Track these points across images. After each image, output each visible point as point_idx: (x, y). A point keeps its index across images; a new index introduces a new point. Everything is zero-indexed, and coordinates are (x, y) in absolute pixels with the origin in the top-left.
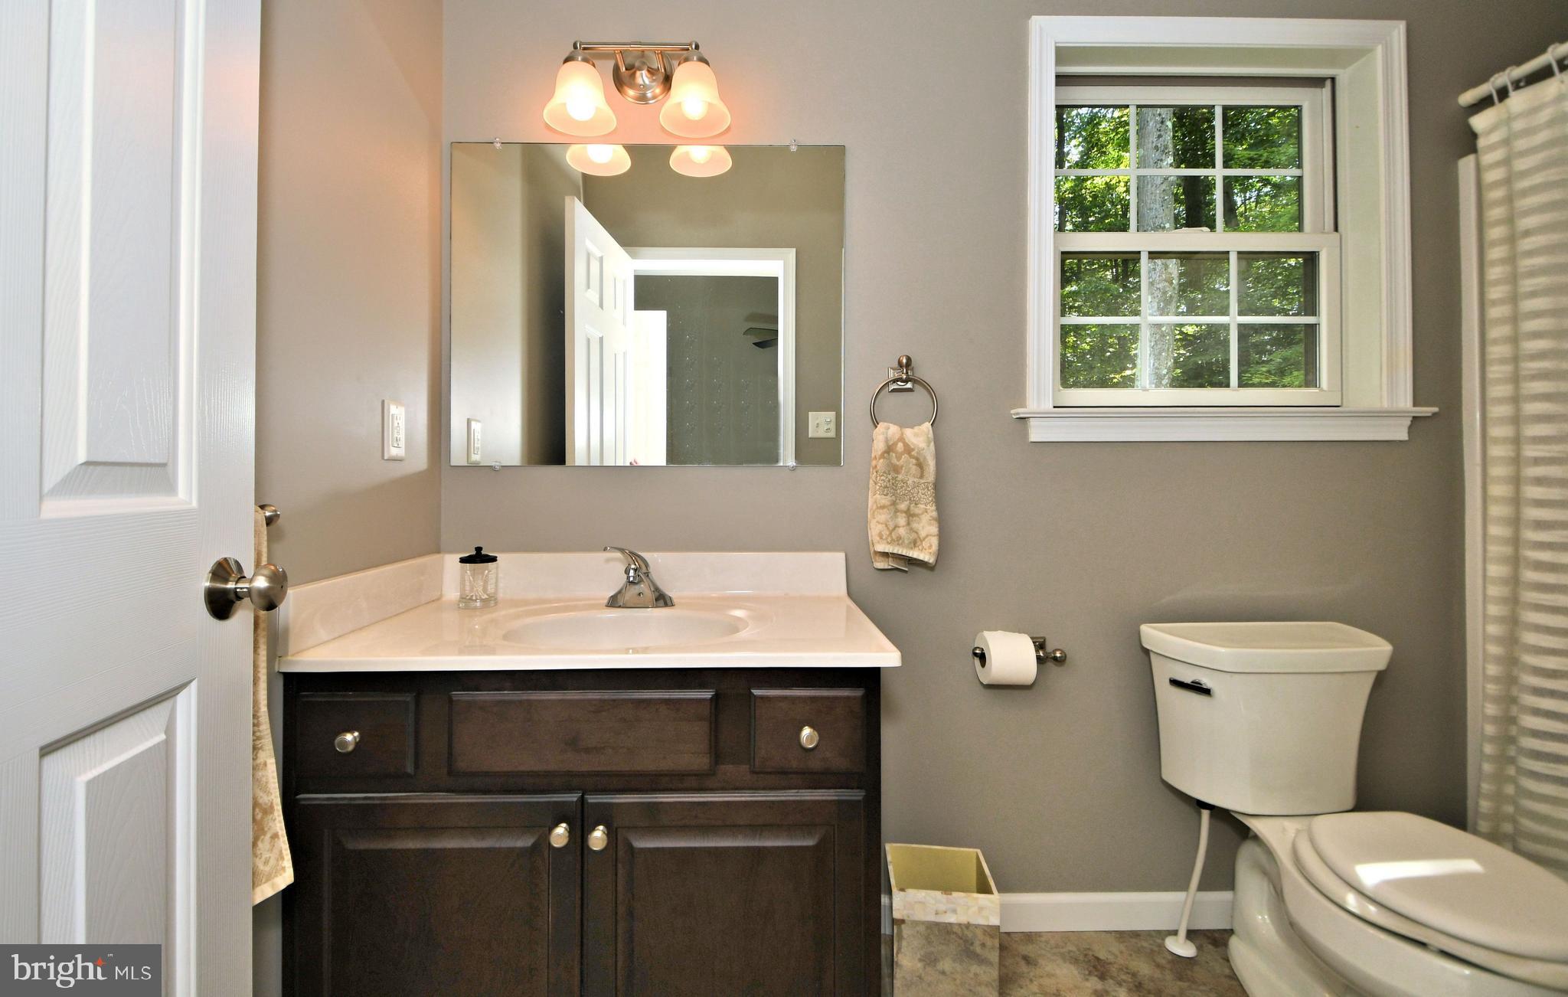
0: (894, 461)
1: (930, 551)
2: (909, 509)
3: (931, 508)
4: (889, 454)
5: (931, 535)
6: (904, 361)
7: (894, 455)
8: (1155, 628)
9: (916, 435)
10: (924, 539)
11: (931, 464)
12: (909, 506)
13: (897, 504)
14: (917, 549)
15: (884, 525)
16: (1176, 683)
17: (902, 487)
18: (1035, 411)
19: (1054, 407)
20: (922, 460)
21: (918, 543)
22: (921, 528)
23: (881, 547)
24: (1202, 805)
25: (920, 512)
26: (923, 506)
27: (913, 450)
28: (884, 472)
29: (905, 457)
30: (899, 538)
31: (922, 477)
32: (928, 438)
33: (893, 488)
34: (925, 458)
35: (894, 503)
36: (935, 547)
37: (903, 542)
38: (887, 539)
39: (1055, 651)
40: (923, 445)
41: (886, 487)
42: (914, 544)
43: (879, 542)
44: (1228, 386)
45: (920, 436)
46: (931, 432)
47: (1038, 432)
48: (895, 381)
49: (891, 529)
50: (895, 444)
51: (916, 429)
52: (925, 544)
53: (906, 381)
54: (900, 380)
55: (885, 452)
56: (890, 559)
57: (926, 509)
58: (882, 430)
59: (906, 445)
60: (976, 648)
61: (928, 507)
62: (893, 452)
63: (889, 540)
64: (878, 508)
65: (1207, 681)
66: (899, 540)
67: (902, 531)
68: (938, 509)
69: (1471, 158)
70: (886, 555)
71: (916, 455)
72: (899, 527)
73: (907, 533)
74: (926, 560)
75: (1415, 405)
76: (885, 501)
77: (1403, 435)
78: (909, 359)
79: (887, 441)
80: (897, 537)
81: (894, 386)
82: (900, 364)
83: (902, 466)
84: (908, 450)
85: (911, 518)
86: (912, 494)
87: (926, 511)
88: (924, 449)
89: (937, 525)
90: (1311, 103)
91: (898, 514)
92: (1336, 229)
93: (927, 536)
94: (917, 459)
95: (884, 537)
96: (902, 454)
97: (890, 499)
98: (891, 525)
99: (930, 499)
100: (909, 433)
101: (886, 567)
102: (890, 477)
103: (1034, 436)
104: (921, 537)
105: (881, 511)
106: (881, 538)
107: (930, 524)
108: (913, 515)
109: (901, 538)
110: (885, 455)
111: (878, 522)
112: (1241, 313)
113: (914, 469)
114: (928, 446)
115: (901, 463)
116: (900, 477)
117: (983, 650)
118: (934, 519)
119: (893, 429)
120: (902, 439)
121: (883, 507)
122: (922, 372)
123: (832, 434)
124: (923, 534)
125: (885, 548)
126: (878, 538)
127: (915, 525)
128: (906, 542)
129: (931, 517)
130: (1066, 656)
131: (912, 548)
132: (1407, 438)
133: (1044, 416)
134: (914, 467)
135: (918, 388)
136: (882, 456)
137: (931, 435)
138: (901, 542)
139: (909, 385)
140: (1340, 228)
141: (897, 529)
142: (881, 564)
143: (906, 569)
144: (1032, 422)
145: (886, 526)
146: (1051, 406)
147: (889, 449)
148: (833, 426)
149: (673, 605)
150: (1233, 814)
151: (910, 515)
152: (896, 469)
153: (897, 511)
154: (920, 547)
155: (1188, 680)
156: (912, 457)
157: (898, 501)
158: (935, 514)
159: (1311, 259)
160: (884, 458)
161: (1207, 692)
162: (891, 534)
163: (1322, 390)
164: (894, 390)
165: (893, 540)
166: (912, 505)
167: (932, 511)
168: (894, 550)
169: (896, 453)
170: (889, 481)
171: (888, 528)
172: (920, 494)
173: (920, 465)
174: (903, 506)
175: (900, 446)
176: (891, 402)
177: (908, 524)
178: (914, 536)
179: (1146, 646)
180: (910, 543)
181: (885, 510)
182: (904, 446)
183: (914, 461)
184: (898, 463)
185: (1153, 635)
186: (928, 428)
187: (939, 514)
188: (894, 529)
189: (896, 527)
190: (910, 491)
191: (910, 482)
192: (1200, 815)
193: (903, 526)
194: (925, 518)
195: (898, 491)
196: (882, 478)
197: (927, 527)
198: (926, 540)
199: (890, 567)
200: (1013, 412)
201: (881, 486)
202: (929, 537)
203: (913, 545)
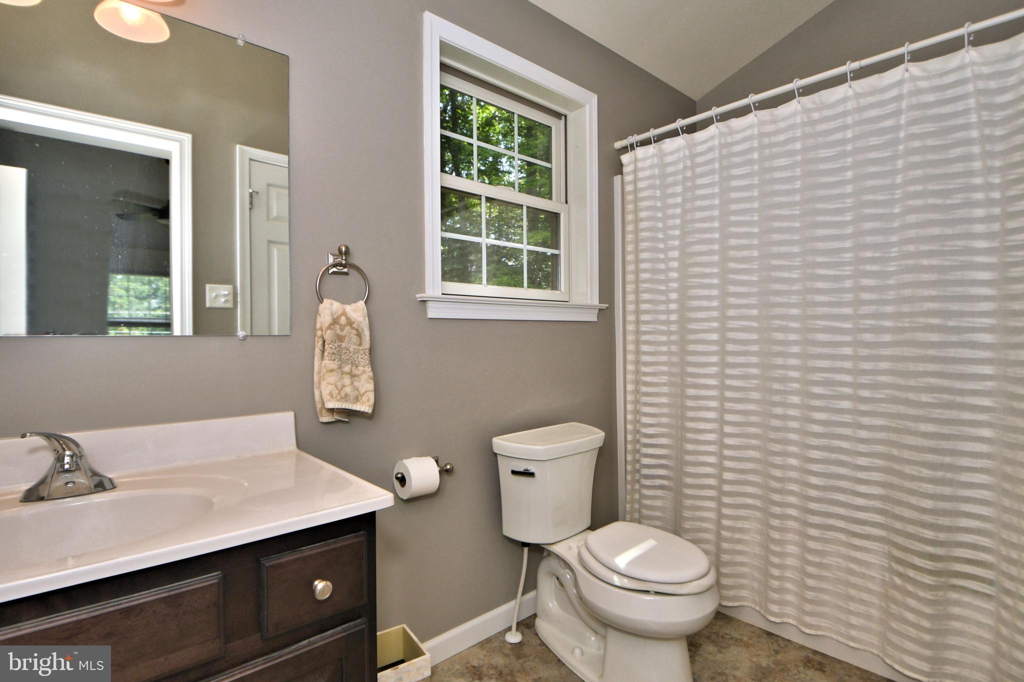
0: (338, 331)
1: (369, 403)
2: (351, 371)
3: (368, 369)
4: (334, 326)
5: (369, 391)
6: (344, 249)
7: (338, 326)
8: (500, 439)
9: (355, 311)
10: (363, 394)
11: (367, 333)
12: (351, 369)
13: (343, 367)
14: (359, 403)
15: (334, 386)
16: (514, 472)
17: (346, 353)
18: (431, 296)
19: (442, 294)
20: (360, 331)
21: (360, 398)
22: (361, 386)
23: (330, 405)
24: (525, 544)
25: (360, 373)
26: (362, 368)
27: (354, 323)
28: (332, 341)
29: (348, 328)
30: (346, 395)
31: (360, 344)
32: (364, 313)
33: (339, 355)
34: (362, 329)
35: (340, 367)
36: (372, 401)
37: (350, 398)
38: (336, 397)
39: (446, 465)
40: (361, 319)
41: (334, 353)
42: (357, 399)
43: (329, 400)
44: (523, 287)
45: (357, 311)
46: (365, 308)
47: (433, 312)
48: (334, 266)
49: (339, 388)
50: (339, 317)
51: (353, 305)
52: (365, 398)
53: (345, 266)
54: (341, 265)
55: (331, 324)
56: (335, 414)
57: (364, 370)
58: (328, 306)
59: (348, 319)
60: (398, 474)
61: (366, 369)
62: (338, 324)
63: (339, 397)
64: (327, 371)
65: (532, 469)
66: (346, 398)
67: (348, 390)
68: (373, 370)
69: (619, 176)
70: (332, 411)
71: (356, 327)
72: (345, 386)
73: (352, 391)
74: (366, 411)
75: (600, 303)
76: (334, 365)
77: (594, 318)
78: (347, 248)
79: (332, 315)
80: (345, 395)
81: (335, 269)
82: (340, 250)
83: (346, 336)
84: (350, 323)
85: (353, 378)
86: (354, 358)
87: (364, 372)
88: (361, 323)
89: (373, 383)
90: (556, 126)
91: (344, 375)
92: (567, 202)
93: (366, 392)
94: (357, 330)
95: (334, 396)
96: (345, 326)
97: (337, 363)
98: (340, 386)
99: (367, 362)
100: (349, 308)
101: (331, 420)
102: (336, 345)
103: (432, 314)
104: (361, 393)
105: (330, 374)
106: (332, 397)
107: (368, 382)
108: (357, 376)
109: (347, 395)
110: (332, 327)
111: (328, 383)
112: (529, 244)
113: (355, 339)
114: (365, 320)
115: (344, 333)
116: (344, 345)
117: (402, 474)
118: (371, 378)
119: (336, 305)
120: (344, 313)
121: (332, 371)
122: (356, 260)
123: (230, 305)
124: (362, 391)
125: (335, 405)
126: (329, 397)
127: (356, 384)
128: (352, 398)
129: (369, 376)
130: (453, 468)
131: (355, 403)
132: (597, 320)
133: (437, 300)
134: (355, 337)
135: (353, 272)
136: (329, 328)
137: (366, 311)
138: (347, 398)
139: (346, 270)
140: (568, 203)
141: (344, 388)
142: (326, 418)
143: (347, 420)
144: (429, 304)
145: (336, 386)
146: (441, 294)
147: (335, 321)
148: (231, 298)
149: (115, 488)
150: (542, 546)
151: (353, 376)
152: (341, 339)
153: (343, 373)
154: (361, 401)
155: (522, 470)
156: (352, 328)
157: (343, 365)
158: (371, 374)
159: (556, 216)
160: (331, 329)
161: (532, 475)
162: (340, 392)
163: (562, 292)
164: (334, 273)
165: (342, 398)
166: (353, 368)
167: (369, 372)
168: (342, 405)
169: (340, 325)
170: (336, 349)
171: (337, 388)
172: (359, 358)
173: (359, 335)
174: (347, 369)
175: (343, 320)
176: (333, 283)
177: (352, 384)
178: (356, 393)
179: (496, 451)
180: (354, 398)
181: (334, 373)
182: (347, 319)
183: (355, 332)
184: (341, 333)
185: (501, 443)
186: (362, 305)
187: (374, 374)
188: (341, 389)
189: (344, 386)
190: (351, 356)
191: (351, 349)
192: (523, 550)
193: (349, 386)
194: (364, 377)
195: (343, 357)
196: (330, 346)
197: (366, 385)
198: (365, 394)
199: (334, 420)
200: (417, 296)
201: (329, 353)
202: (367, 393)
203: (355, 400)
